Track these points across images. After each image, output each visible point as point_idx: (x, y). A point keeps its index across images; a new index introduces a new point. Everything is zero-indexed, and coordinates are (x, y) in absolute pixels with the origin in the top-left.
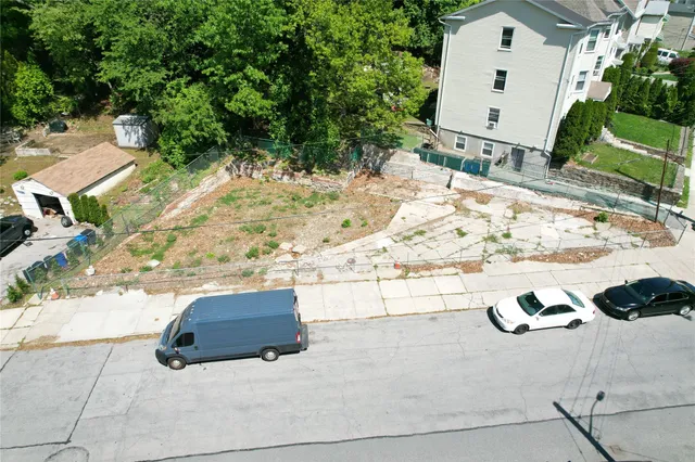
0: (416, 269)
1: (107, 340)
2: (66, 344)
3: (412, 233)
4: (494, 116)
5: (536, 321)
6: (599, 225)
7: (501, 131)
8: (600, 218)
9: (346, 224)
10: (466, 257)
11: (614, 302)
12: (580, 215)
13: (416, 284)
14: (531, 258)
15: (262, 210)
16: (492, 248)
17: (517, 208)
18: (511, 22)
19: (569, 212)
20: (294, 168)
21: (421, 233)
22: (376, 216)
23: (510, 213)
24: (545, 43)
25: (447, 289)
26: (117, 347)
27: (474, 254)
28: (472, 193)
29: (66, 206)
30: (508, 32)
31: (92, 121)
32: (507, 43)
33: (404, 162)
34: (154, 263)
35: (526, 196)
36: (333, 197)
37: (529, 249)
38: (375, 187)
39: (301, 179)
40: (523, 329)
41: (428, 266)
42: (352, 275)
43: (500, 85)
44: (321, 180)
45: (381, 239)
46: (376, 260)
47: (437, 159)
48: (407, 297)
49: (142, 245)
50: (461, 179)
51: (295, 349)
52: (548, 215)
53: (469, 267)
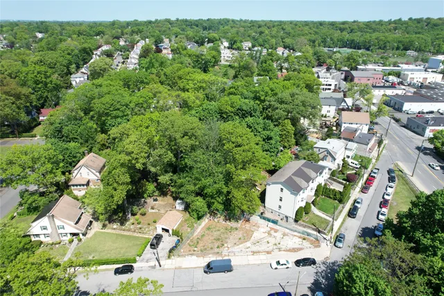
0: (256, 252)
1: (192, 268)
2: (184, 268)
3: (256, 242)
4: (280, 207)
5: (279, 267)
6: (304, 241)
7: (282, 211)
8: (304, 239)
9: (240, 239)
10: (267, 250)
11: (298, 263)
12: (300, 237)
13: (256, 257)
14: (284, 251)
15: (218, 233)
16: (275, 247)
17: (284, 235)
18: (282, 187)
19: (297, 237)
20: (226, 220)
21: (258, 242)
22: (247, 236)
23: (282, 236)
24: (290, 194)
25: (263, 258)
26: (195, 269)
27: (271, 249)
28: (273, 229)
29: (171, 232)
30: (282, 189)
31: (165, 198)
32: (282, 191)
33: (255, 218)
34: (196, 249)
35: (287, 231)
36: (236, 229)
37: (284, 248)
38: (247, 225)
39: (228, 223)
40: (276, 268)
41: (259, 252)
42: (242, 254)
43: (281, 200)
44: (233, 224)
45: (248, 244)
46: (247, 250)
47: (264, 218)
48: (253, 260)
49: (191, 244)
50: (271, 224)
51: (231, 271)
52: (291, 237)
53: (268, 253)
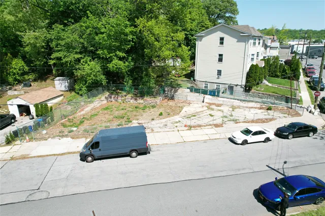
0: (194, 127)
1: (54, 155)
2: (34, 157)
3: (190, 116)
4: (219, 72)
6: (269, 111)
7: (223, 79)
8: (269, 109)
9: (161, 114)
10: (215, 122)
12: (261, 108)
13: (193, 131)
14: (243, 122)
15: (122, 112)
16: (225, 119)
17: (234, 108)
18: (222, 35)
19: (255, 108)
20: (136, 96)
21: (194, 116)
23: (231, 109)
24: (237, 42)
25: (210, 132)
26: (59, 157)
27: (219, 121)
28: (214, 104)
29: (33, 110)
30: (222, 39)
31: (43, 82)
32: (222, 43)
34: (75, 129)
35: (237, 103)
36: (153, 107)
37: (242, 119)
38: (171, 103)
39: (140, 101)
40: (245, 142)
41: (200, 126)
42: (166, 130)
43: (220, 60)
44: (149, 100)
45: (177, 118)
46: (176, 125)
47: (197, 91)
48: (192, 136)
49: (68, 123)
50: (208, 98)
51: (145, 153)
52: (248, 109)
53: (217, 126)
